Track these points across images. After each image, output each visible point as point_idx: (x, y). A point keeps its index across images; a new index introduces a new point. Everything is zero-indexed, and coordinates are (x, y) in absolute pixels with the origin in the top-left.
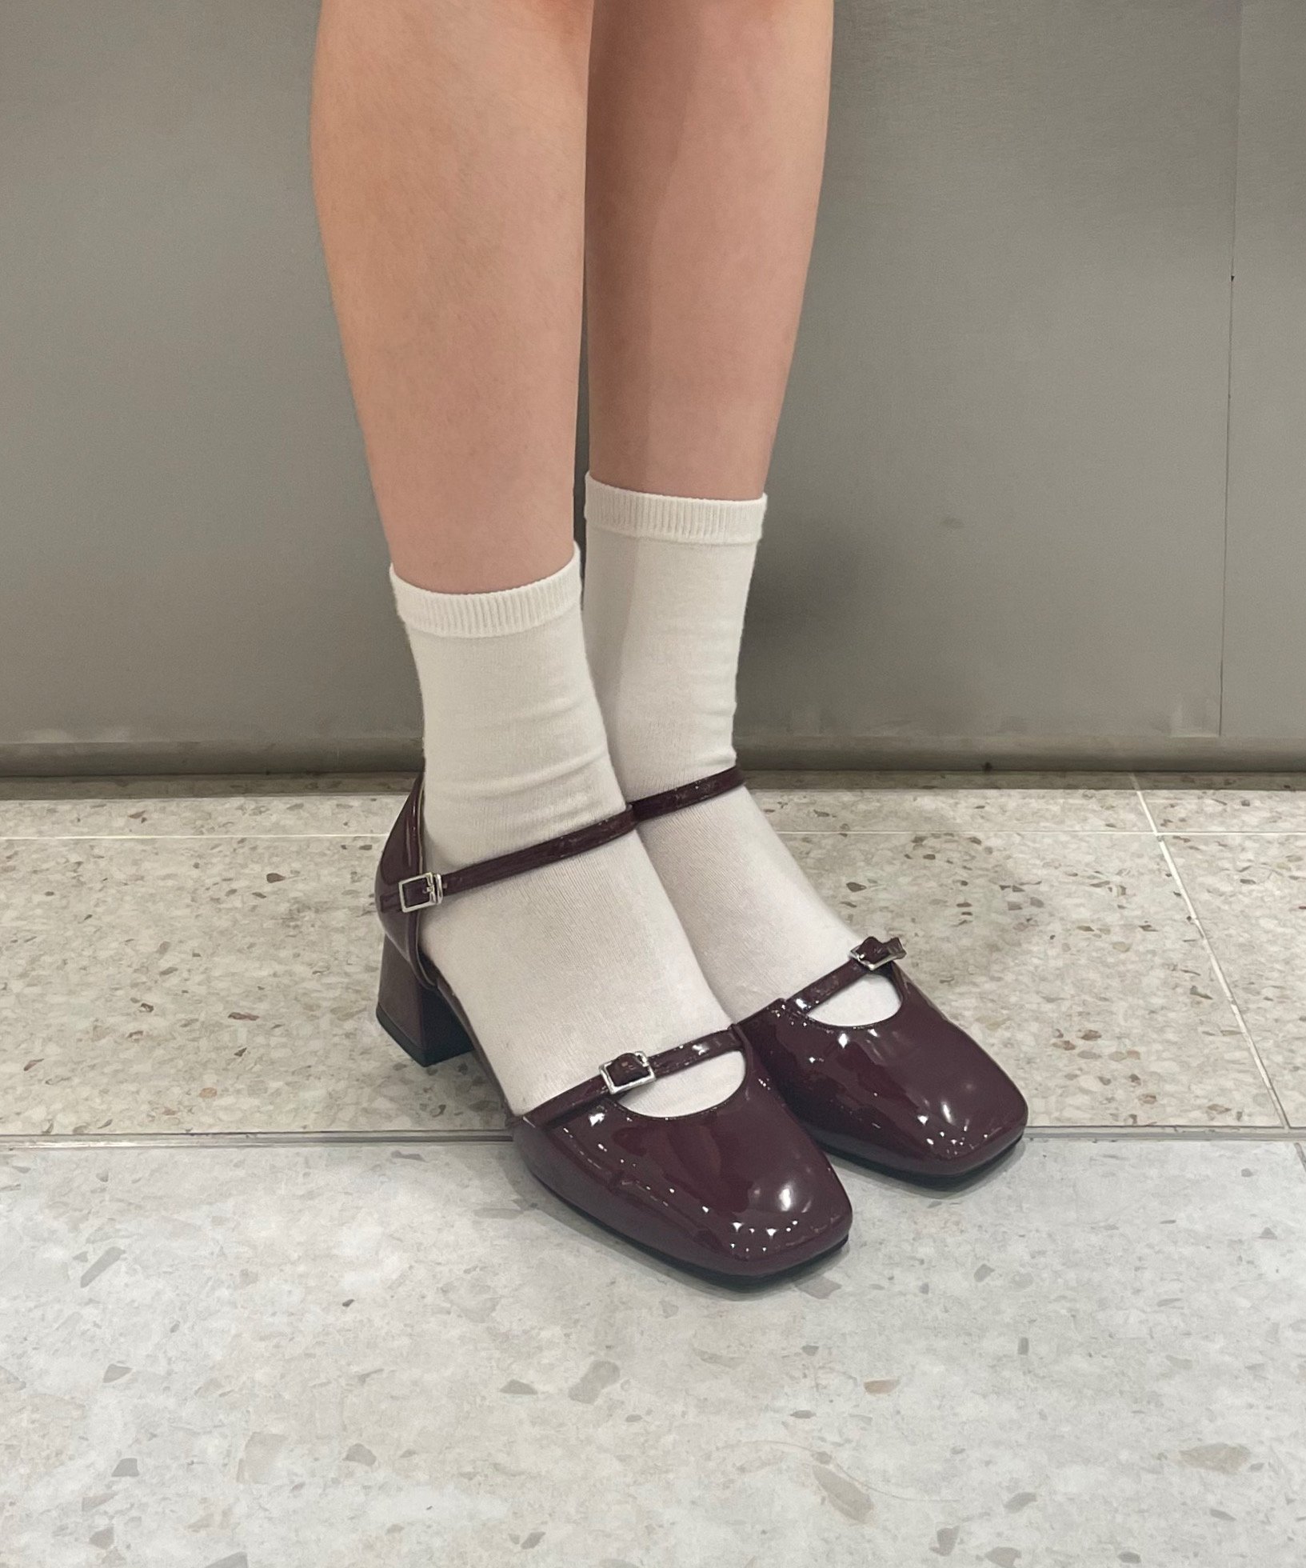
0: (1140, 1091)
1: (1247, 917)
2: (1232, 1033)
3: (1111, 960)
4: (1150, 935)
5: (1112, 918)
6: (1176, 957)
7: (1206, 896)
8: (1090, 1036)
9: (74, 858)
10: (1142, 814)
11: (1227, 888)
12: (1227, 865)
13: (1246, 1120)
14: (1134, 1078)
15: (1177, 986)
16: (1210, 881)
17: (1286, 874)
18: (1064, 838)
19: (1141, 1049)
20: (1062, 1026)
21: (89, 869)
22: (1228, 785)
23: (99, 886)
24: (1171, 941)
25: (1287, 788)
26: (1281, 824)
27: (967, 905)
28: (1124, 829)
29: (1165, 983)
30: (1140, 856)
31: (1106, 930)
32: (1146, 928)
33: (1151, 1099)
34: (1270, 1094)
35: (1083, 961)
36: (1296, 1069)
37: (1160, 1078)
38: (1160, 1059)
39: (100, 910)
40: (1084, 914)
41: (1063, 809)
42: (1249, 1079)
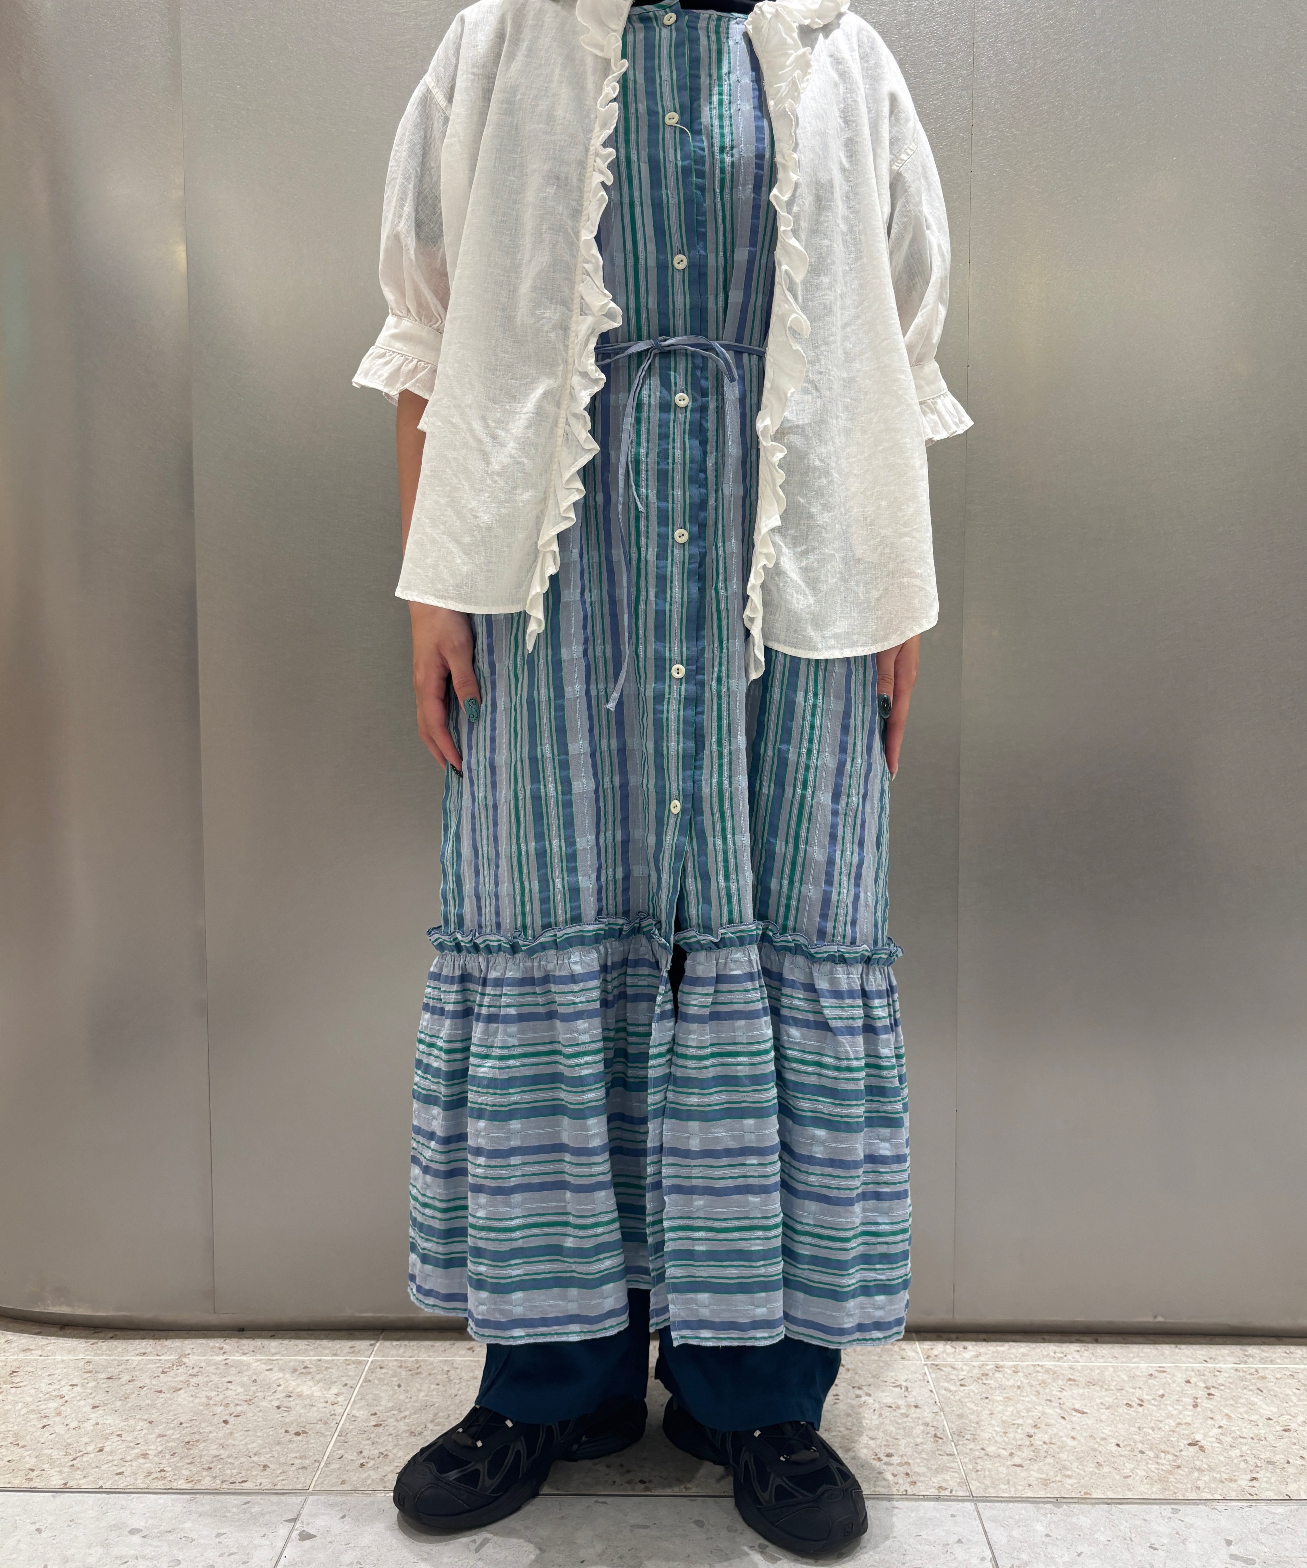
0: (909, 1480)
1: (962, 1402)
2: (951, 1455)
3: (900, 1421)
4: (918, 1410)
5: (901, 1402)
6: (928, 1420)
7: (943, 1392)
8: (889, 1455)
9: (446, 1369)
10: (917, 1353)
11: (953, 1388)
12: (954, 1377)
13: (954, 1493)
14: (907, 1474)
15: (928, 1433)
16: (946, 1385)
17: (980, 1381)
18: (882, 1364)
19: (910, 1461)
20: (878, 1450)
21: (452, 1373)
22: (957, 1339)
23: (458, 1381)
24: (927, 1414)
25: (985, 1340)
26: (981, 1358)
27: (837, 1395)
28: (909, 1360)
29: (923, 1431)
30: (916, 1373)
31: (898, 1407)
32: (916, 1407)
33: (914, 1483)
34: (966, 1482)
35: (887, 1422)
36: (978, 1471)
37: (919, 1474)
38: (919, 1466)
39: (460, 1392)
40: (889, 1400)
41: (882, 1350)
42: (956, 1475)
